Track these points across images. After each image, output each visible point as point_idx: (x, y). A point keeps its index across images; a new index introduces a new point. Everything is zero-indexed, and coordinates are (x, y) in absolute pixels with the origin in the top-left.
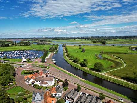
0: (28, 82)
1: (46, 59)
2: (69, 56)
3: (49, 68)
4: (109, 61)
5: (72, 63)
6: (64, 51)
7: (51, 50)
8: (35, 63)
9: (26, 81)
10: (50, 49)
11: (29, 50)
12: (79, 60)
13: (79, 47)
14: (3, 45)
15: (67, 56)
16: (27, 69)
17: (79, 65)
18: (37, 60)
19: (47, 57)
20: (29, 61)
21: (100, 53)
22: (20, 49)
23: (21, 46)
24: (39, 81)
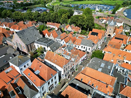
7: (124, 5)
9: (100, 21)
10: (122, 4)
11: (100, 4)
18: (108, 12)
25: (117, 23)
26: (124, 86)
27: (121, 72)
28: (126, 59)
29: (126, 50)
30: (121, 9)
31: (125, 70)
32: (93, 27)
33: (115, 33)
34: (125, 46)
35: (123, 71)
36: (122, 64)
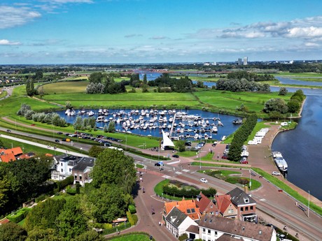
0: (176, 225)
1: (245, 147)
3: (256, 185)
7: (272, 114)
8: (204, 158)
9: (169, 219)
10: (265, 111)
11: (186, 109)
14: (110, 86)
16: (174, 178)
18: (213, 148)
19: (250, 142)
20: (182, 150)
22: (157, 104)
23: (163, 91)
24: (213, 232)
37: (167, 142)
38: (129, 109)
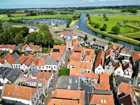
0: (60, 36)
2: (91, 24)
4: (130, 28)
5: (93, 29)
6: (87, 19)
7: (75, 19)
9: (58, 36)
10: (73, 18)
11: (54, 19)
12: (100, 26)
13: (103, 17)
15: (89, 23)
17: (99, 30)
18: (63, 26)
19: (71, 24)
20: (57, 26)
21: (125, 21)
23: (47, 15)
25: (73, 37)
26: (91, 95)
27: (86, 83)
28: (87, 69)
29: (85, 61)
30: (73, 23)
31: (89, 80)
32: (52, 43)
33: (73, 47)
34: (84, 57)
35: (88, 81)
36: (85, 75)
37: (53, 24)
38: (40, 19)
